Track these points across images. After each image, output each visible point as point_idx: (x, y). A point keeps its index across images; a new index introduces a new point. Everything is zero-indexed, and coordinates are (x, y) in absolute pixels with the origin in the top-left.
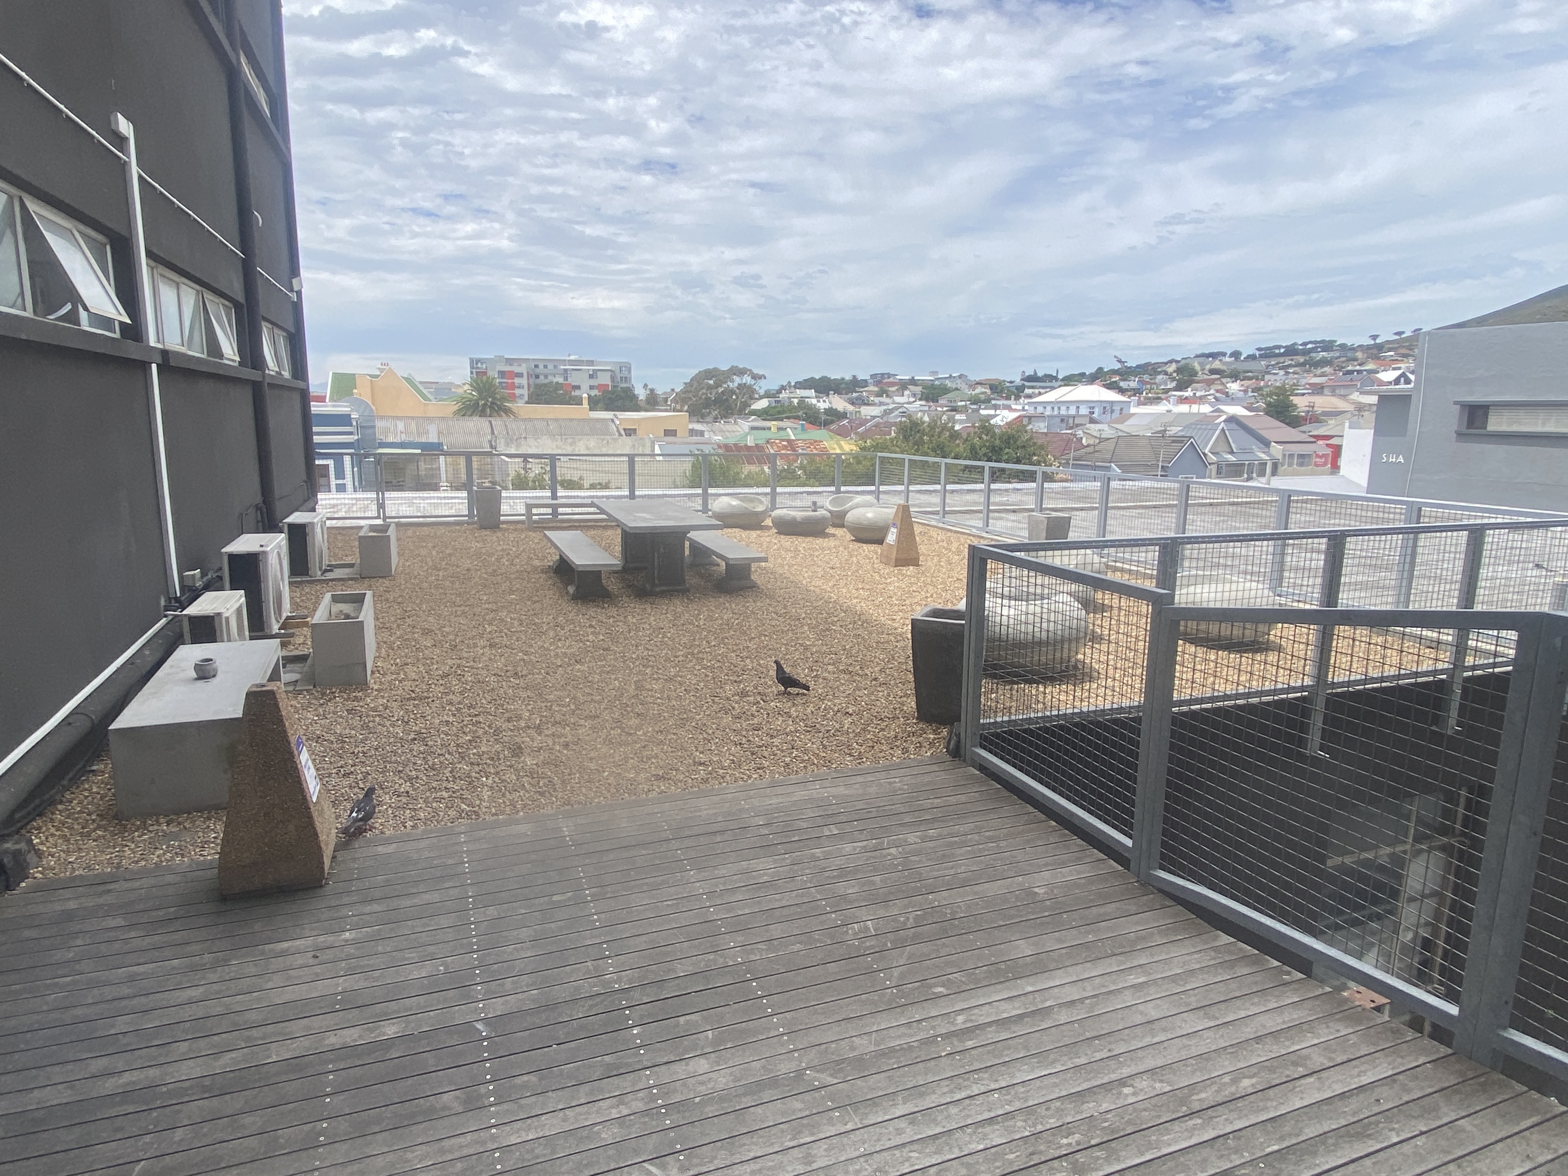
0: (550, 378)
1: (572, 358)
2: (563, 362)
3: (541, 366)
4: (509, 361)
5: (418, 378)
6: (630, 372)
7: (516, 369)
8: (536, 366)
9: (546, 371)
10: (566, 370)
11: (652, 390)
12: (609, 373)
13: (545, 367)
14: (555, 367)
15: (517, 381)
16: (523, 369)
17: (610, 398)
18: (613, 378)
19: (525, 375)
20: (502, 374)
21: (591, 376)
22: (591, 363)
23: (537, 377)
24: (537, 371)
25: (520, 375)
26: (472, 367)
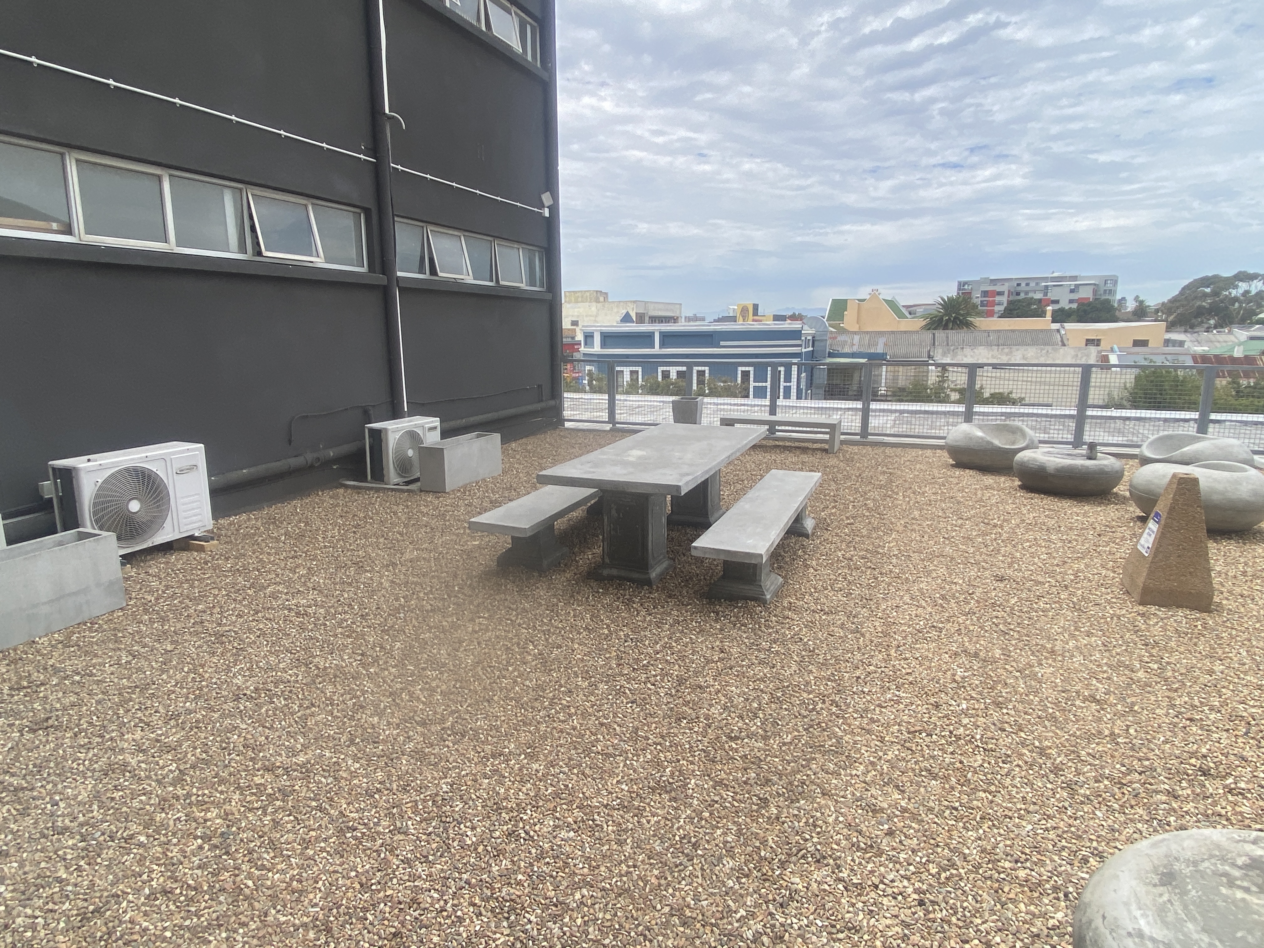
0: (1031, 295)
1: (1055, 275)
2: (1045, 279)
3: (1023, 285)
4: (994, 282)
5: (902, 302)
6: (1115, 282)
7: (998, 288)
8: (1019, 285)
9: (1027, 289)
10: (1047, 287)
11: (1141, 302)
12: (1092, 287)
13: (1027, 285)
14: (1037, 284)
15: (998, 299)
16: (1005, 288)
17: (1085, 311)
18: (1095, 292)
19: (1006, 293)
20: (985, 293)
21: (1072, 291)
22: (1074, 278)
23: (1018, 294)
24: (1019, 289)
25: (1000, 293)
26: (959, 289)
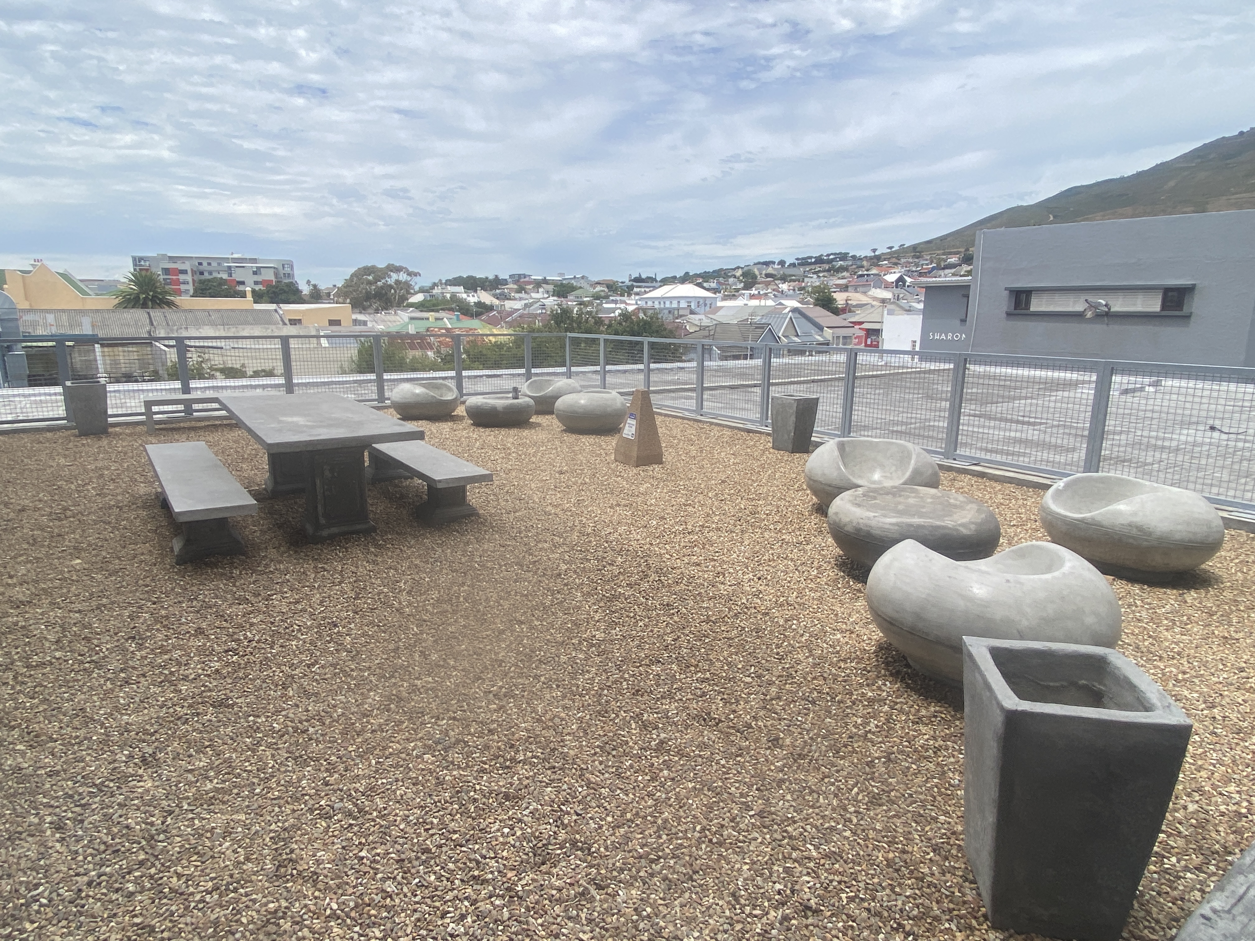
0: (215, 275)
1: (235, 256)
2: (227, 260)
3: (205, 264)
4: (172, 259)
5: (78, 276)
6: (292, 267)
7: (181, 267)
8: (200, 264)
9: (209, 268)
10: (230, 267)
11: (315, 286)
12: (273, 270)
13: (209, 264)
14: (219, 264)
15: (182, 277)
16: (187, 266)
17: (274, 292)
18: (276, 275)
19: (189, 272)
20: (166, 271)
21: (255, 273)
22: (254, 261)
23: (202, 273)
24: (201, 268)
25: (184, 272)
26: (135, 265)
